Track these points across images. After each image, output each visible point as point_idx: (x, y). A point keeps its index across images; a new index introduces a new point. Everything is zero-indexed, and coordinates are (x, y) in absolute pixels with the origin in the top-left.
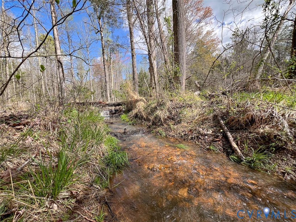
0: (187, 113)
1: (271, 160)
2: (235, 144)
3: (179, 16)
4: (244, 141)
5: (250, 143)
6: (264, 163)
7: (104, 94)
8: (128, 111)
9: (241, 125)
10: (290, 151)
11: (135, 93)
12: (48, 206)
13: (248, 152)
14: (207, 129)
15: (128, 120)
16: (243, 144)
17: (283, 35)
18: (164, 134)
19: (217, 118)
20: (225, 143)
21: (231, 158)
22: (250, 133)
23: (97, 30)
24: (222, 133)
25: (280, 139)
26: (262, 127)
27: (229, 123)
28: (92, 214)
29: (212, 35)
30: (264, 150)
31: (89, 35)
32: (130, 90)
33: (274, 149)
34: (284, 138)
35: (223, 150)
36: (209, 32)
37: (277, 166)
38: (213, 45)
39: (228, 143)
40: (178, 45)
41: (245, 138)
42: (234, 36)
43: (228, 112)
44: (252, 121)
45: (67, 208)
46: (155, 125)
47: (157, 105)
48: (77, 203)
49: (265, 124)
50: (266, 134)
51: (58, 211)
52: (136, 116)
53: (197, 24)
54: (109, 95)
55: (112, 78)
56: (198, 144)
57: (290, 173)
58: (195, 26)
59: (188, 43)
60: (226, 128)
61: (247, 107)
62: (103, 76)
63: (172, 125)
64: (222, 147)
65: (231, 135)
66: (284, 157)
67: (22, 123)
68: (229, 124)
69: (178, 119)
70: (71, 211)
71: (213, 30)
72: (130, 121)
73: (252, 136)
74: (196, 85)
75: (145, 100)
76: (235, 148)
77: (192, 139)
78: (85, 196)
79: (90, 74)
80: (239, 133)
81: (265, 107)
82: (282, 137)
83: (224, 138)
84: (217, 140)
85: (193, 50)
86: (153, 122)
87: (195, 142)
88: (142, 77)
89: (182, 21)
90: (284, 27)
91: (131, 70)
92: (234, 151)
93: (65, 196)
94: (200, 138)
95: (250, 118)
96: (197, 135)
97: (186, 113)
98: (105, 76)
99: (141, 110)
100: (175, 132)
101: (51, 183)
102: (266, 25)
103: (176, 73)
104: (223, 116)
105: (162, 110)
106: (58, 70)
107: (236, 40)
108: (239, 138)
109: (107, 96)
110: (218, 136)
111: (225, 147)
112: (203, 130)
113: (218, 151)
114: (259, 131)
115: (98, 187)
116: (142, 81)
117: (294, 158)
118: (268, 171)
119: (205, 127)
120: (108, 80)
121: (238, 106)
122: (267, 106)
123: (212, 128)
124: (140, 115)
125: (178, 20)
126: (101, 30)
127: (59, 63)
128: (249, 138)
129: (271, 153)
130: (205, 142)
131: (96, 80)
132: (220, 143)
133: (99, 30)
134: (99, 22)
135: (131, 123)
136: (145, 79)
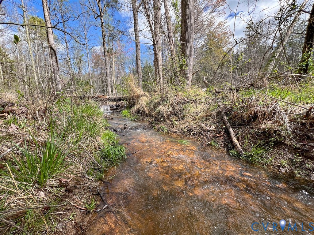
0: (191, 109)
1: (269, 155)
2: (235, 139)
3: (188, 2)
4: (245, 137)
5: (251, 138)
6: (261, 157)
7: (105, 88)
8: (130, 106)
9: (244, 121)
10: (288, 145)
11: (137, 88)
12: (34, 193)
13: (248, 147)
14: (210, 125)
15: (129, 115)
16: (244, 139)
17: (299, 31)
18: (166, 130)
19: (220, 114)
20: (226, 138)
21: (231, 153)
22: (252, 128)
23: (97, 14)
24: (224, 129)
25: (279, 134)
26: (264, 123)
27: (232, 118)
28: (83, 203)
29: (224, 27)
30: (263, 145)
31: (87, 20)
32: (132, 84)
33: (273, 144)
34: (283, 133)
35: (224, 145)
36: (221, 24)
37: (274, 160)
38: (225, 39)
39: (229, 138)
40: (186, 35)
41: (246, 133)
42: (248, 29)
43: (232, 108)
44: (255, 117)
45: (56, 196)
46: (157, 120)
47: (160, 101)
48: (67, 192)
49: (267, 120)
50: (267, 129)
51: (46, 199)
52: (138, 112)
53: (209, 13)
54: (110, 90)
55: (114, 71)
56: (199, 140)
57: (285, 166)
58: (207, 15)
59: (198, 34)
60: (229, 124)
61: (251, 103)
62: (104, 68)
63: (175, 120)
64: (223, 143)
65: (233, 130)
66: (281, 151)
67: (6, 111)
68: (233, 120)
69: (181, 115)
70: (60, 199)
71: (225, 21)
72: (131, 117)
73: (253, 131)
74: (204, 82)
75: (148, 95)
76: (235, 143)
77: (194, 135)
78: (76, 186)
79: (89, 65)
80: (241, 129)
81: (269, 102)
82: (281, 132)
83: (225, 134)
84: (219, 135)
85: (203, 43)
86: (156, 118)
87: (197, 138)
88: (147, 70)
89: (191, 7)
90: (301, 22)
91: (135, 63)
92: (234, 146)
93: (54, 184)
94: (202, 134)
95: (253, 114)
96: (199, 131)
97: (189, 109)
98: (106, 68)
99: (144, 106)
100: (177, 128)
101: (37, 171)
102: (280, 16)
103: (181, 66)
104: (227, 112)
105: (165, 105)
106: (51, 59)
107: (249, 34)
108: (240, 134)
109: (108, 91)
110: (220, 132)
111: (226, 143)
112: (206, 126)
113: (219, 147)
114: (261, 127)
115: (91, 178)
116: (147, 75)
117: (291, 152)
118: (265, 165)
119: (208, 123)
120: (109, 73)
121: (243, 102)
122: (271, 102)
123: (215, 124)
124: (143, 111)
125: (187, 6)
126: (101, 15)
127: (52, 51)
128: (250, 134)
129: (270, 148)
130: (207, 138)
131: (96, 73)
132: (221, 138)
133: (99, 14)
134: (98, 5)
135: (132, 118)
136: (149, 74)
